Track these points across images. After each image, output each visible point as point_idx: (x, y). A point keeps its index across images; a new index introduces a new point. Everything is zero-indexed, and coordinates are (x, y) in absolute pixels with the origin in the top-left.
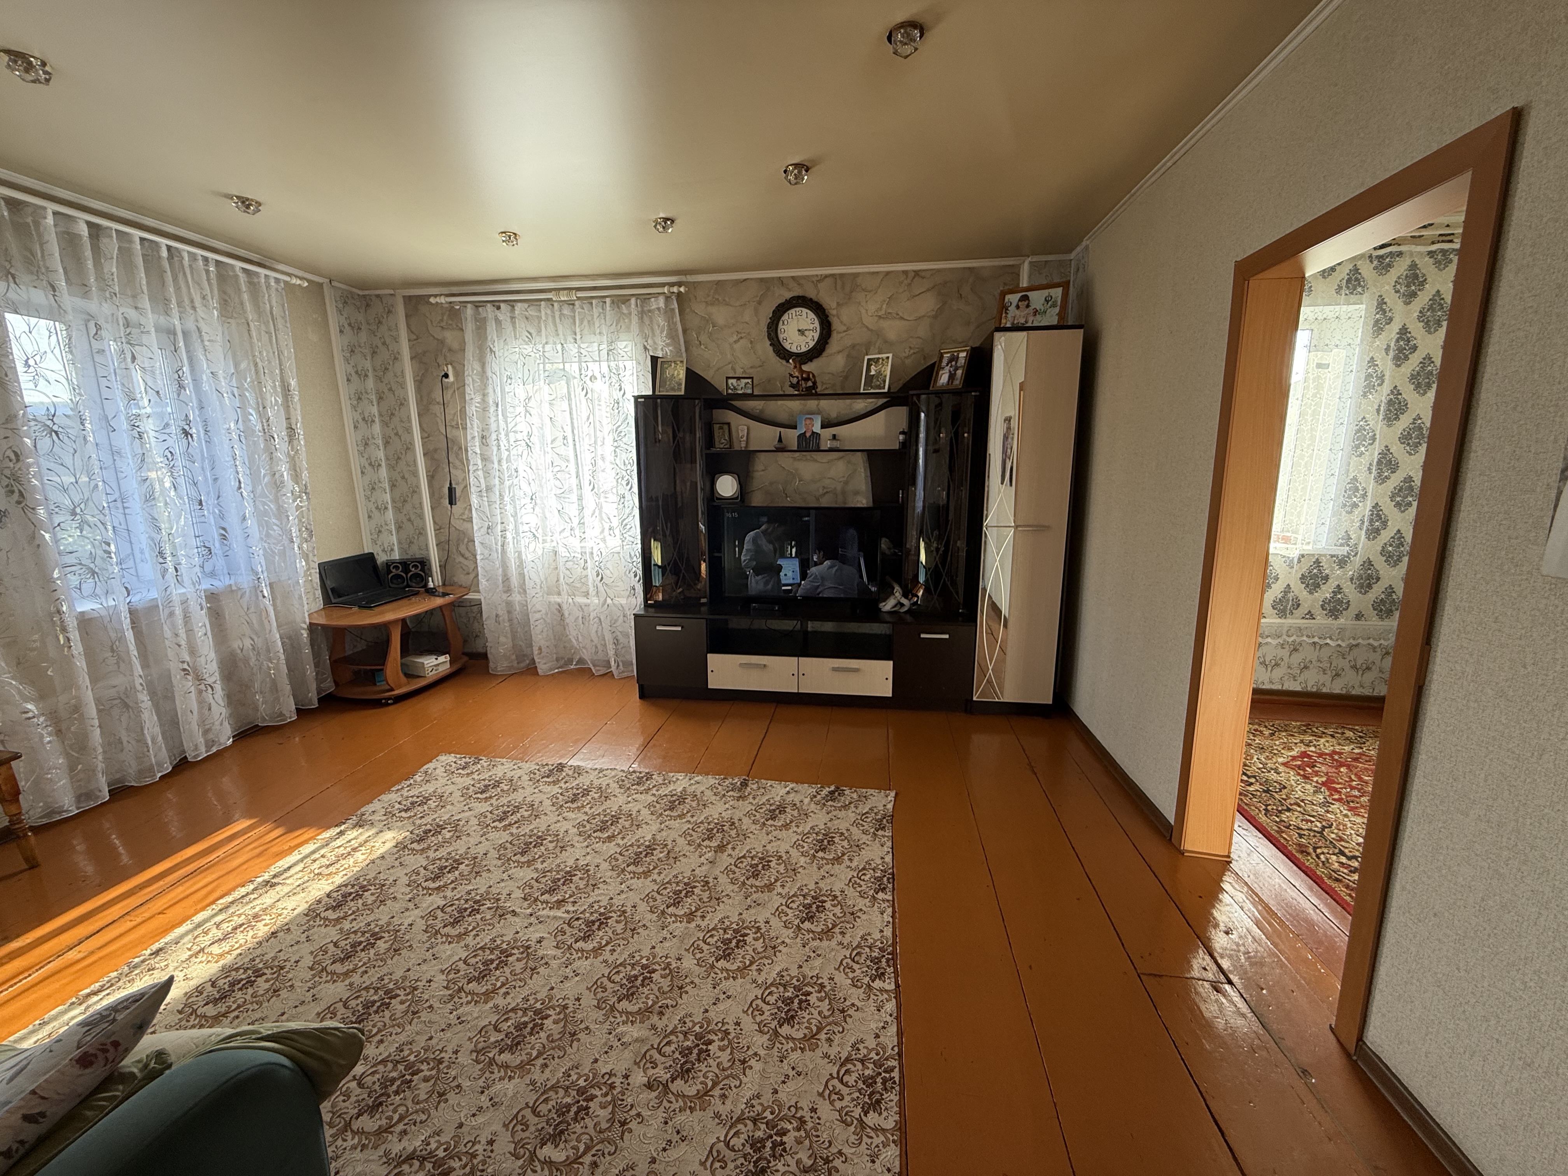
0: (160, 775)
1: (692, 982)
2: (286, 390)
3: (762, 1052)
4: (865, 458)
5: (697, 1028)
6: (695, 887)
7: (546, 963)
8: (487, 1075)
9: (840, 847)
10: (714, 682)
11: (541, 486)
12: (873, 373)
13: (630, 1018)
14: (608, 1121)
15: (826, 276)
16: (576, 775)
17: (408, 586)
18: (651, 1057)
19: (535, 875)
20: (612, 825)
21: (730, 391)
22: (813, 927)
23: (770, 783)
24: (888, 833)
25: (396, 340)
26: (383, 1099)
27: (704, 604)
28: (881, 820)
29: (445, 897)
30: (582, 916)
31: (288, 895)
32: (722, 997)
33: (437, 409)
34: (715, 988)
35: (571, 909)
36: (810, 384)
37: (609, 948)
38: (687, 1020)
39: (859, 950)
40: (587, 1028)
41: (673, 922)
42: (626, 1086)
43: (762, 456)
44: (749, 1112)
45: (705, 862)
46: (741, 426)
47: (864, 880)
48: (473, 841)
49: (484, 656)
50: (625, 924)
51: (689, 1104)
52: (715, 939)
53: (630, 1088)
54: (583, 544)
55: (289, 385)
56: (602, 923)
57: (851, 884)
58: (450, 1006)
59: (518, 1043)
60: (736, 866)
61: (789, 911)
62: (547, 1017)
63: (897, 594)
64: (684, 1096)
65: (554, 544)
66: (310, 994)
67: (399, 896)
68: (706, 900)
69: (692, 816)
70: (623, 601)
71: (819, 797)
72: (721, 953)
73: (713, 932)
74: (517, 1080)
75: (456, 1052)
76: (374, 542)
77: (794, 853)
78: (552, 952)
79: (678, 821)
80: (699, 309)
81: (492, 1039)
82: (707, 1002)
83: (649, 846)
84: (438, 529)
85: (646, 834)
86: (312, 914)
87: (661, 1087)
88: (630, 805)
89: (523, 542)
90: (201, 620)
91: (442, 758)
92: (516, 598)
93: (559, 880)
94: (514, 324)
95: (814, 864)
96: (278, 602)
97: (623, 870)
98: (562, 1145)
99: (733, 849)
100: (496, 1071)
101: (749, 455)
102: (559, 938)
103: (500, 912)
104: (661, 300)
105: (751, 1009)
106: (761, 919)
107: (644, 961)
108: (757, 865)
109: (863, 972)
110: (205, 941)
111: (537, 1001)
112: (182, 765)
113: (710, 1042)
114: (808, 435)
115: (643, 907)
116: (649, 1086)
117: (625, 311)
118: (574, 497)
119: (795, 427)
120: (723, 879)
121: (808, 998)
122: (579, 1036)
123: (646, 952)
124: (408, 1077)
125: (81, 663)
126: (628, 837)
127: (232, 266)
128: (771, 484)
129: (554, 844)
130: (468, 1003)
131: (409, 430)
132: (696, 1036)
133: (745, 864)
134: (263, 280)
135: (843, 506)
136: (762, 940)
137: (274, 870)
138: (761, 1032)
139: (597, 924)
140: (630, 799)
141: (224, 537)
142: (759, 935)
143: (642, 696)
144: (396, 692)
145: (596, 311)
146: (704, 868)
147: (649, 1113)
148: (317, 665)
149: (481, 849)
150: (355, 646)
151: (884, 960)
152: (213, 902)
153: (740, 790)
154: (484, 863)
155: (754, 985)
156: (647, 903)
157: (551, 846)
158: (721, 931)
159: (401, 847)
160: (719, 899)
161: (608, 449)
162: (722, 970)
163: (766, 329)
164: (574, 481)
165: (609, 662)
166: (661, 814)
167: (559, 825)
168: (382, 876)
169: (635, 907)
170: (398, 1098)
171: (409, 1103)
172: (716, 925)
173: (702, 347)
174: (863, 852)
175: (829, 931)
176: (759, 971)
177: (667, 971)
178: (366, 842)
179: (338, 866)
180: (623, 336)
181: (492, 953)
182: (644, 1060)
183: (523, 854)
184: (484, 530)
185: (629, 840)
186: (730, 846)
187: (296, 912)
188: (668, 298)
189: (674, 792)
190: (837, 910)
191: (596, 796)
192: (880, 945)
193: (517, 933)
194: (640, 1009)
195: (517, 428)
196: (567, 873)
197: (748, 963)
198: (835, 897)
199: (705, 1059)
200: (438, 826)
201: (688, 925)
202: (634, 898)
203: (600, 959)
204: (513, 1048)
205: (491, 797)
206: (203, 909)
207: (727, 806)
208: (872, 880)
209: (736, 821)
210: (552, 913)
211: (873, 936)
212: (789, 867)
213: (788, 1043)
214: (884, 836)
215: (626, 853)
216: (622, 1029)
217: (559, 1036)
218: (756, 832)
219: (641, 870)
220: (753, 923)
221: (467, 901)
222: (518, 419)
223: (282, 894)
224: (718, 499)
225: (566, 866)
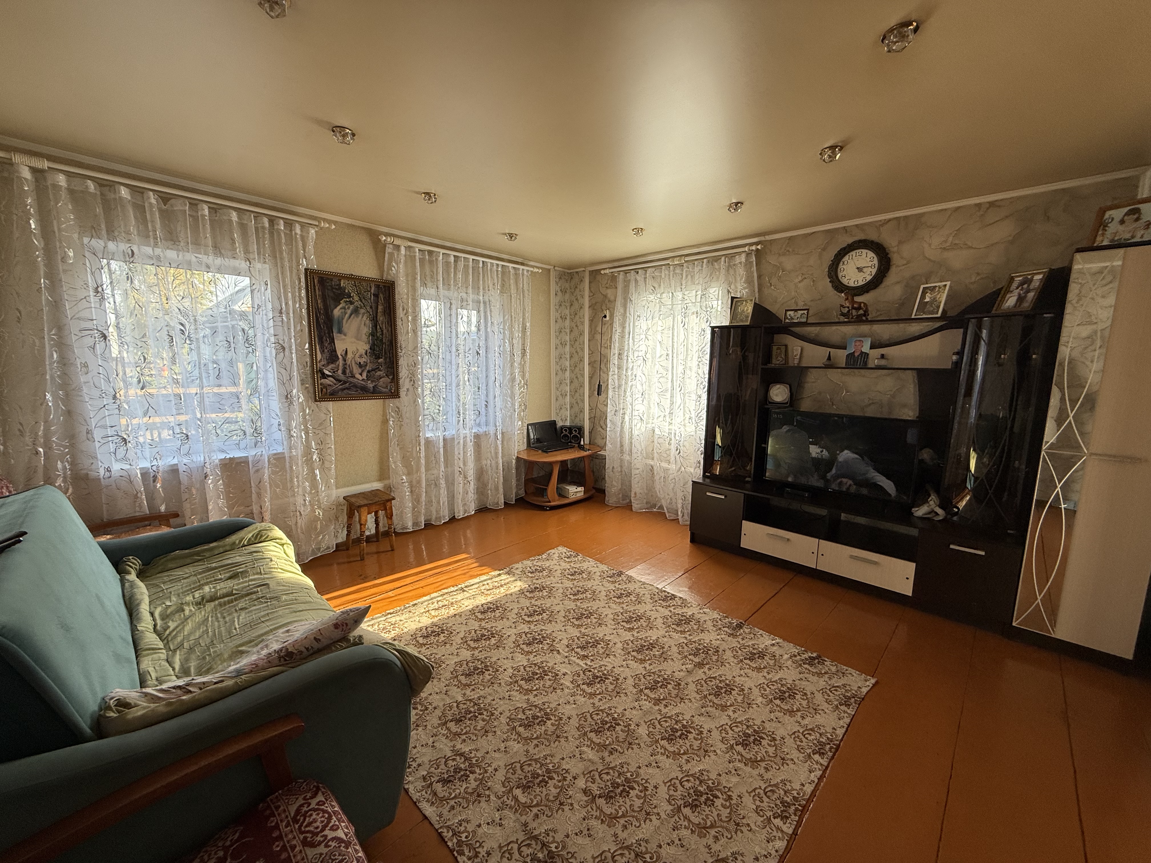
0: (443, 522)
1: (639, 744)
2: (524, 329)
3: (663, 816)
4: (915, 375)
5: (629, 775)
6: (670, 683)
7: (562, 689)
8: (509, 734)
9: (798, 704)
10: (745, 544)
11: (649, 386)
12: (927, 299)
13: (593, 745)
14: (554, 797)
15: (890, 220)
16: (627, 582)
17: (571, 442)
18: (594, 775)
19: (578, 635)
20: (635, 621)
21: (787, 321)
22: (744, 753)
23: (761, 632)
24: (851, 711)
25: (582, 297)
26: (463, 719)
27: (748, 482)
28: (850, 698)
29: (530, 628)
30: (593, 670)
31: (467, 598)
32: (654, 764)
33: (598, 337)
34: (652, 756)
35: (589, 663)
36: (861, 312)
37: (599, 697)
38: (625, 766)
39: (774, 788)
40: (567, 737)
41: (645, 700)
42: (572, 784)
43: (814, 371)
44: (636, 847)
45: (684, 669)
46: (795, 346)
47: (807, 738)
48: (556, 602)
49: (603, 492)
50: (615, 687)
51: (602, 817)
52: (667, 724)
53: (574, 786)
54: (670, 427)
55: (526, 326)
56: (602, 680)
57: (793, 736)
58: (508, 688)
59: (530, 726)
60: (706, 682)
61: (730, 732)
62: (550, 719)
63: (932, 503)
64: (602, 810)
65: (653, 425)
66: (456, 651)
67: (510, 618)
68: (673, 695)
69: (690, 635)
70: (692, 470)
71: (798, 657)
72: (667, 735)
73: (668, 719)
74: (520, 745)
75: (501, 714)
76: (557, 414)
77: (756, 691)
78: (568, 684)
79: (679, 634)
80: (772, 259)
81: (519, 716)
82: (643, 762)
83: (652, 644)
84: (591, 409)
85: (653, 635)
86: (472, 612)
87: (591, 797)
88: (652, 612)
89: (635, 422)
90: (470, 446)
91: (560, 548)
92: (626, 457)
93: (590, 643)
94: (645, 281)
95: (769, 707)
96: (505, 443)
97: (629, 653)
98: (526, 794)
99: (709, 669)
100: (514, 734)
101: (802, 371)
102: (575, 678)
103: (552, 648)
104: (743, 256)
105: (669, 784)
106: (706, 727)
107: (616, 715)
108: (722, 688)
109: (770, 807)
110: (432, 607)
111: (549, 707)
112: (453, 519)
113: (633, 788)
114: (856, 354)
115: (630, 681)
116: (585, 792)
117: (717, 267)
118: (668, 395)
119: (845, 348)
120: (692, 687)
121: (715, 800)
122: (561, 740)
123: (619, 710)
124: (477, 714)
125: (423, 461)
126: (641, 633)
127: (508, 267)
128: (820, 393)
129: (596, 620)
130: (517, 691)
131: (583, 350)
132: (626, 779)
133: (712, 683)
134: (521, 272)
135: (887, 417)
136: (699, 742)
137: (467, 584)
138: (669, 802)
139: (599, 679)
140: (654, 608)
141: (486, 406)
142: (699, 737)
143: (692, 541)
144: (552, 504)
145: (696, 269)
146: (682, 673)
147: (578, 807)
148: (518, 480)
149: (557, 608)
150: (539, 473)
151: (793, 808)
152: (440, 590)
153: (734, 629)
154: (556, 617)
155: (679, 769)
156: (634, 680)
157: (594, 621)
158: (674, 722)
159: (522, 592)
160: (682, 699)
161: (695, 363)
162: (662, 747)
163: (827, 270)
164: (669, 385)
165: (677, 511)
166: (669, 626)
167: (604, 609)
168: (507, 605)
169: (625, 679)
170: (469, 722)
171: (472, 727)
172: (672, 716)
173: (772, 287)
174: (818, 716)
175: (756, 761)
176: (688, 761)
177: (626, 729)
178: (508, 583)
179: (491, 591)
180: (713, 284)
181: (539, 669)
182: (589, 775)
183: (577, 619)
184: (613, 412)
185: (641, 635)
186: (707, 666)
187: (467, 608)
188: (748, 255)
189: (685, 614)
190: (771, 750)
191: (634, 599)
192: (796, 795)
193: (556, 664)
194: (600, 743)
195: (640, 349)
196: (596, 640)
197: (682, 752)
198: (774, 739)
199: (625, 797)
200: (543, 587)
201: (653, 706)
202: (628, 673)
203: (592, 701)
204: (527, 726)
205: (575, 579)
206: (436, 592)
207: (718, 637)
208: (815, 742)
209: (721, 650)
210: (578, 661)
211: (792, 785)
212: (746, 700)
213: (684, 821)
214: (845, 712)
215: (636, 643)
216: (585, 749)
217: (551, 733)
218: (732, 664)
219: (640, 657)
220: (699, 727)
221: (539, 634)
222: (641, 342)
223: (466, 596)
224: (770, 403)
225: (597, 636)
